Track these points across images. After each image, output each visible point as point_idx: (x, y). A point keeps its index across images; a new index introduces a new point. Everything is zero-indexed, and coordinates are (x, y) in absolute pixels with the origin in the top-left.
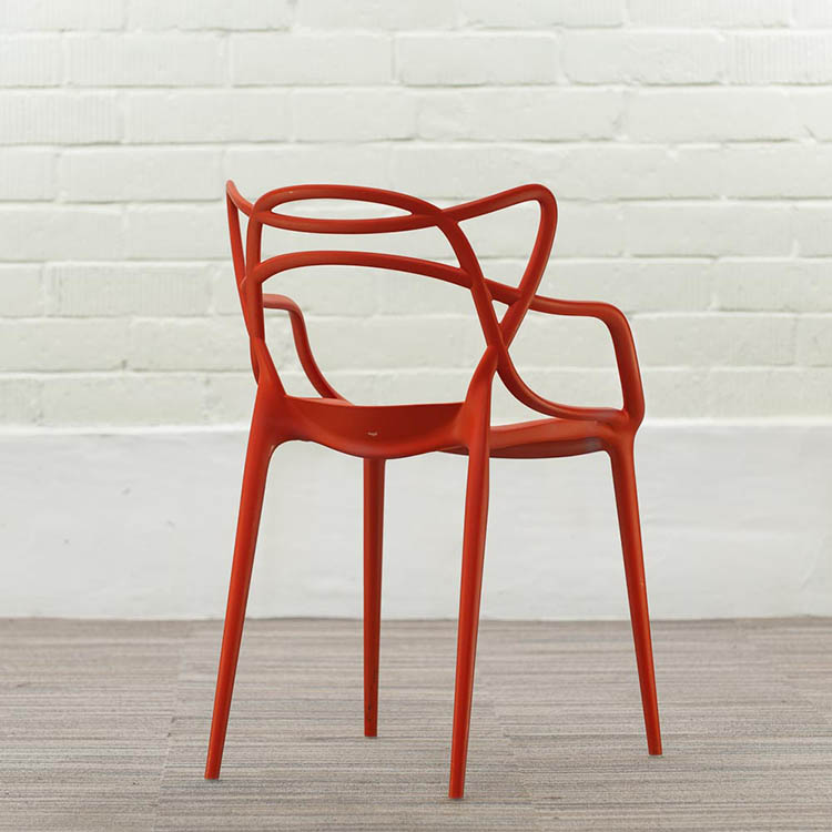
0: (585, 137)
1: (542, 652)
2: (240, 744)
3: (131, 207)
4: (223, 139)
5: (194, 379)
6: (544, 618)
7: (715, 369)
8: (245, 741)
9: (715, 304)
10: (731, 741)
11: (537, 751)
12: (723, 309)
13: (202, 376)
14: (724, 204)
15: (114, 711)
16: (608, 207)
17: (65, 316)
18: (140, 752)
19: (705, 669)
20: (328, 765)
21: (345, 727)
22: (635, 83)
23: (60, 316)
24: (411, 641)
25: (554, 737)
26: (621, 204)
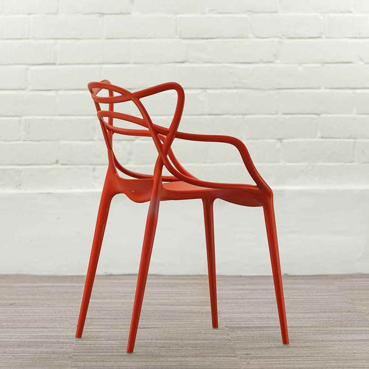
0: (262, 61)
1: (242, 289)
2: (108, 330)
3: (60, 92)
4: (101, 62)
5: (88, 168)
6: (243, 274)
7: (320, 164)
8: (110, 329)
9: (319, 136)
10: (326, 329)
11: (240, 333)
12: (322, 138)
13: (92, 167)
14: (323, 90)
15: (52, 315)
16: (271, 92)
17: (30, 141)
18: (64, 334)
19: (315, 297)
20: (147, 339)
21: (154, 323)
22: (283, 37)
23: (28, 141)
24: (184, 285)
25: (247, 327)
26: (277, 91)
